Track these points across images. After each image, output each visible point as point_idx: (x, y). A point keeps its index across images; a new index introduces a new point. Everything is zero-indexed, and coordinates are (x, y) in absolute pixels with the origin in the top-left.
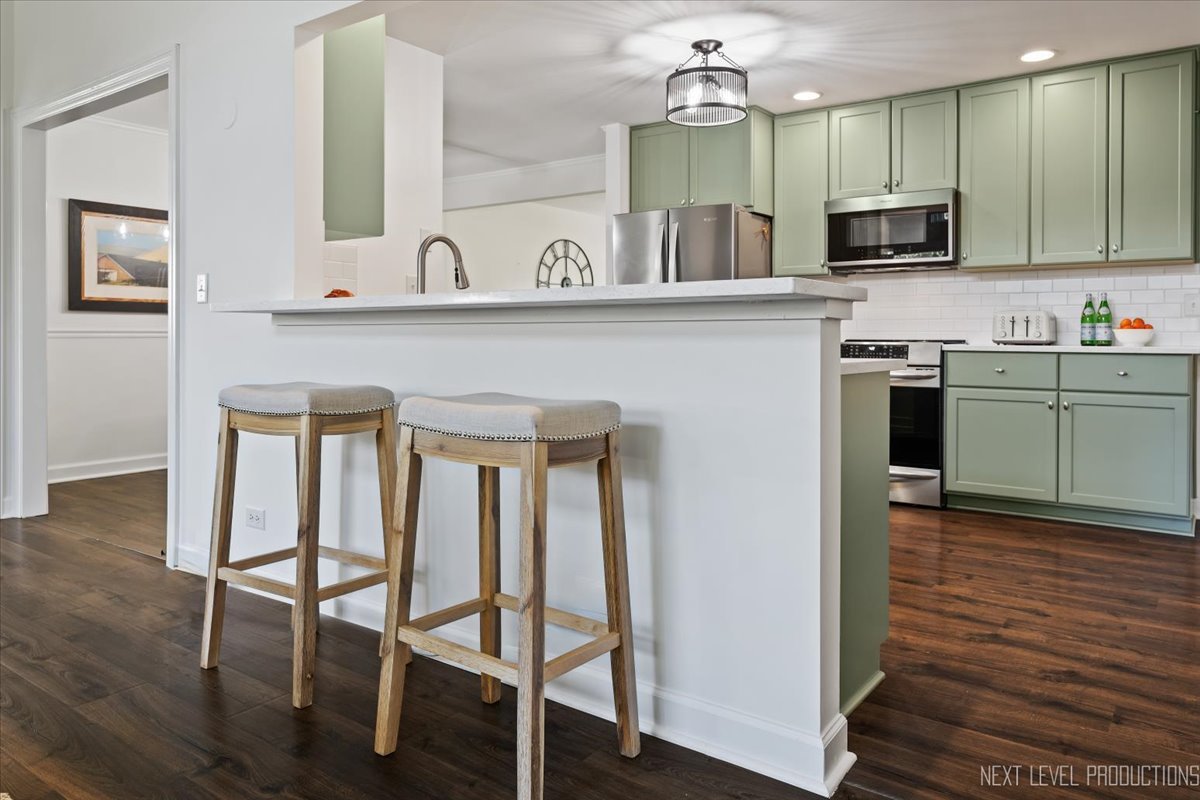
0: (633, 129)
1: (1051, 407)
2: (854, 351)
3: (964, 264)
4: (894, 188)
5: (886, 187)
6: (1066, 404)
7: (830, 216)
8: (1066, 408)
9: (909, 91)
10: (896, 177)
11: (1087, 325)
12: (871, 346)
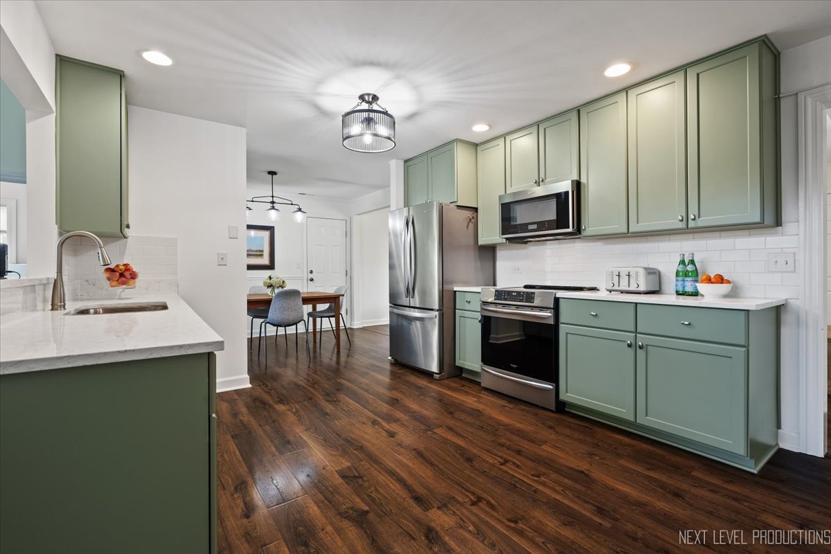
0: (406, 161)
1: (629, 346)
2: (505, 296)
3: (584, 233)
4: (541, 183)
5: (536, 182)
6: (640, 344)
7: (502, 204)
8: (641, 347)
9: (549, 116)
10: (542, 175)
11: (680, 279)
12: (514, 292)
